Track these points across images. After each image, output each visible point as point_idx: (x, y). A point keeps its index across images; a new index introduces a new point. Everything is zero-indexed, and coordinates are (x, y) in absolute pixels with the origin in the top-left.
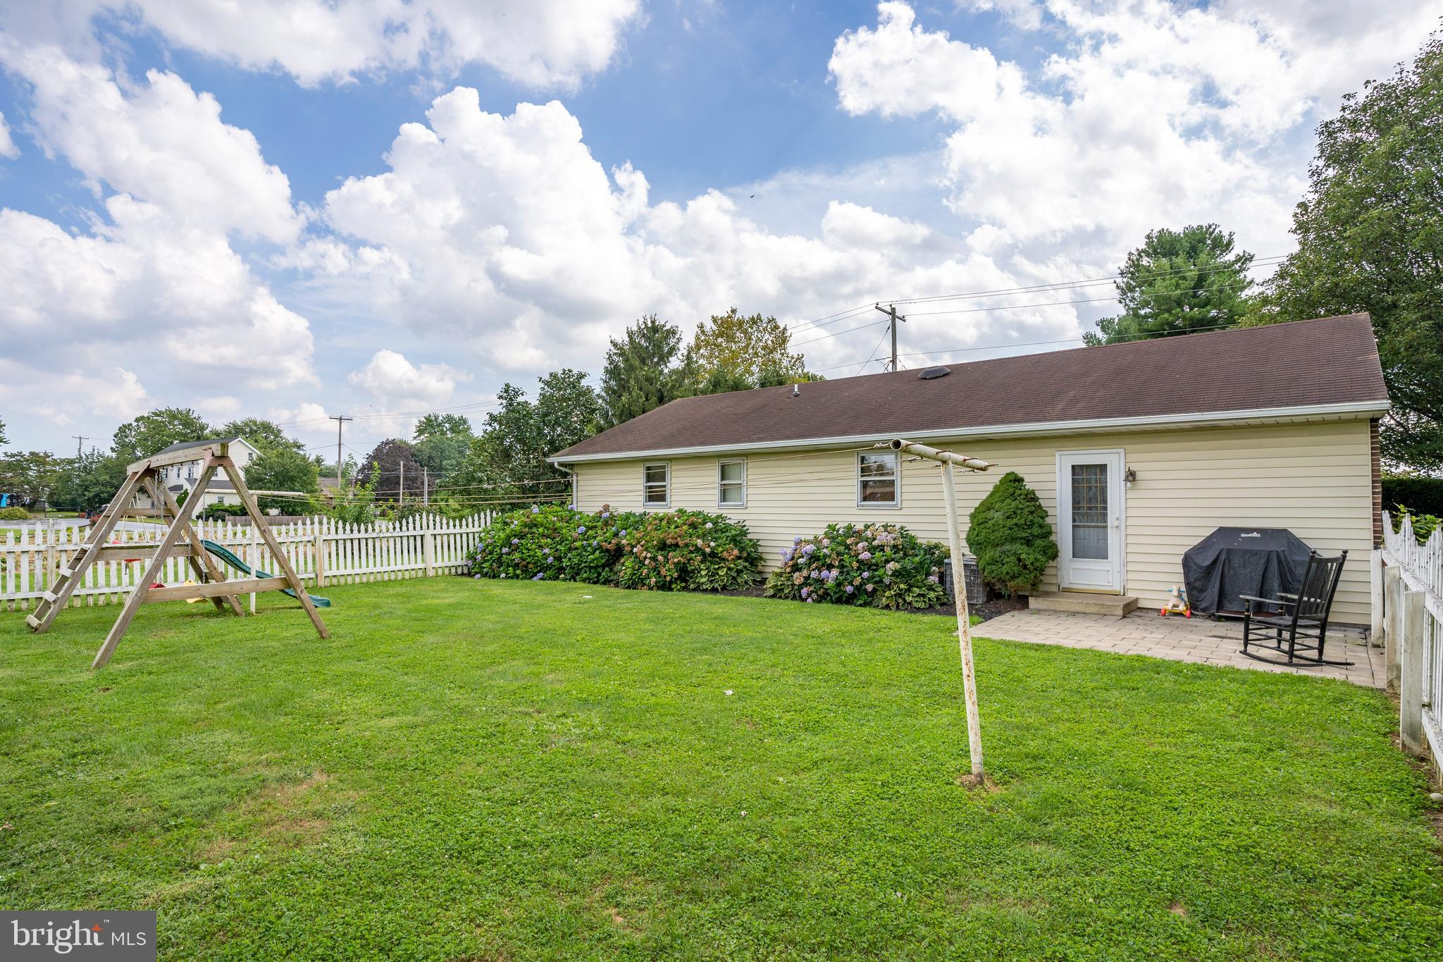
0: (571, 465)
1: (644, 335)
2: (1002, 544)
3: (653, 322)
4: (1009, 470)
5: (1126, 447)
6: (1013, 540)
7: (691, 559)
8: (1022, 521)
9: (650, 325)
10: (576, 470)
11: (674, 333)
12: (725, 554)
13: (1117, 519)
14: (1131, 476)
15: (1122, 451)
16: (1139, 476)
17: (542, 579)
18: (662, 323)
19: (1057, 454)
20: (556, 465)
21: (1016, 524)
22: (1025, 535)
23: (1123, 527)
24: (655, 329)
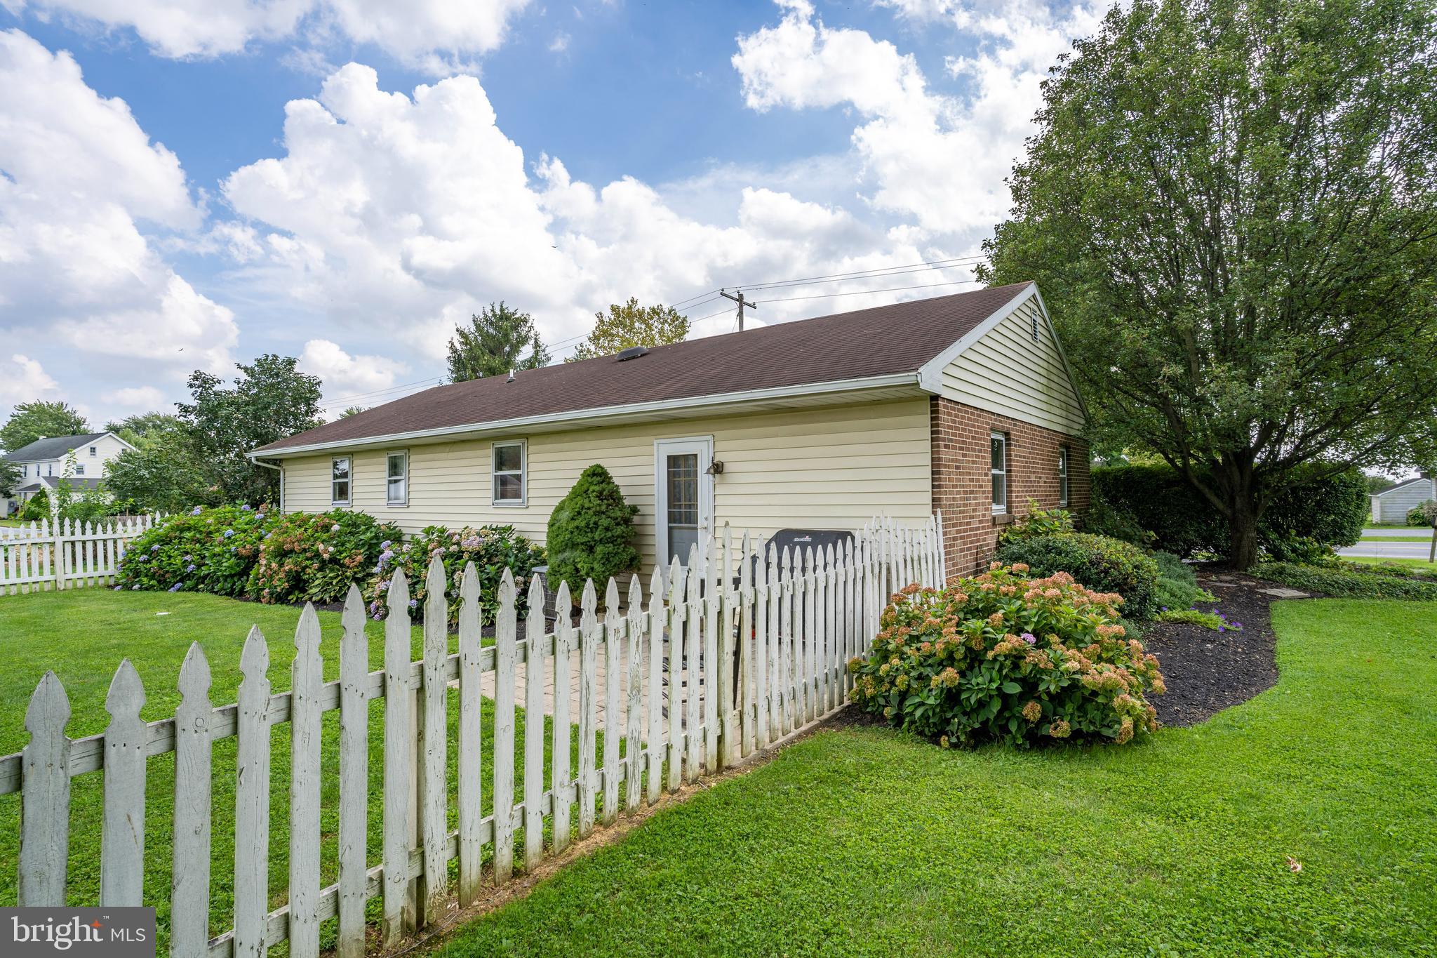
0: (277, 461)
1: (492, 323)
2: (564, 551)
3: (502, 310)
4: (593, 463)
5: (715, 433)
6: (574, 546)
7: (307, 566)
8: (583, 524)
9: (498, 312)
10: (284, 465)
11: (525, 321)
12: (347, 560)
13: (706, 519)
14: (717, 469)
15: (710, 438)
16: (727, 468)
17: (179, 590)
18: (512, 310)
19: (656, 442)
20: (253, 460)
21: (577, 527)
22: (585, 539)
23: (711, 529)
24: (504, 317)
